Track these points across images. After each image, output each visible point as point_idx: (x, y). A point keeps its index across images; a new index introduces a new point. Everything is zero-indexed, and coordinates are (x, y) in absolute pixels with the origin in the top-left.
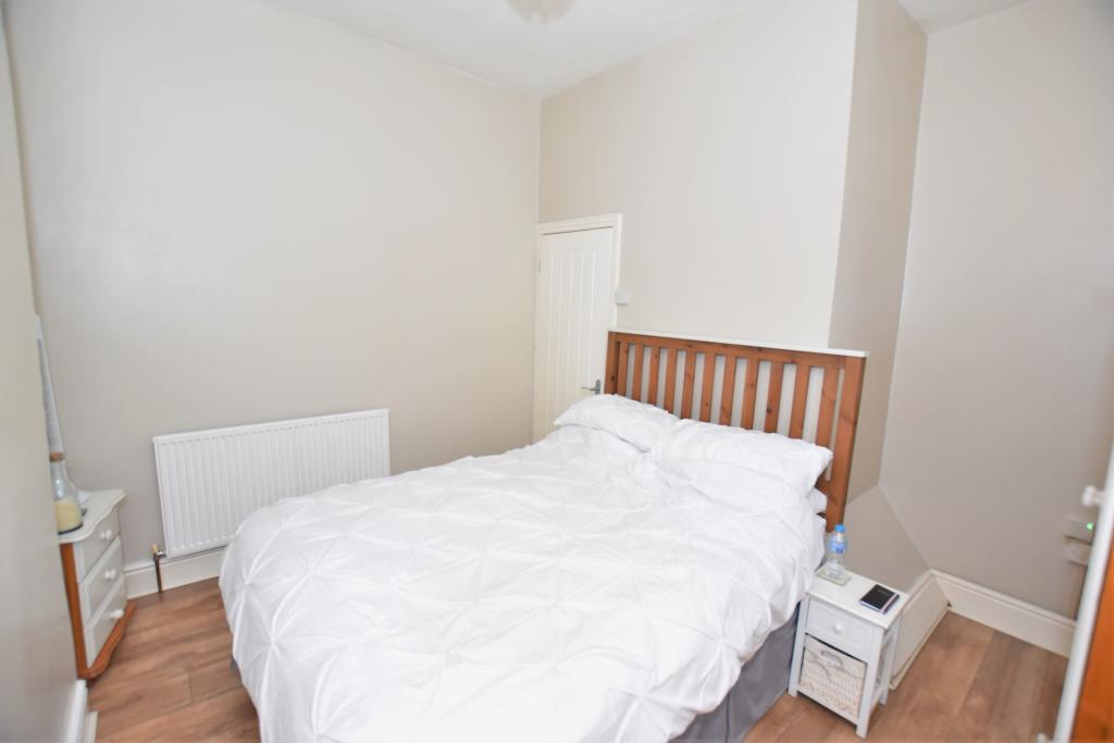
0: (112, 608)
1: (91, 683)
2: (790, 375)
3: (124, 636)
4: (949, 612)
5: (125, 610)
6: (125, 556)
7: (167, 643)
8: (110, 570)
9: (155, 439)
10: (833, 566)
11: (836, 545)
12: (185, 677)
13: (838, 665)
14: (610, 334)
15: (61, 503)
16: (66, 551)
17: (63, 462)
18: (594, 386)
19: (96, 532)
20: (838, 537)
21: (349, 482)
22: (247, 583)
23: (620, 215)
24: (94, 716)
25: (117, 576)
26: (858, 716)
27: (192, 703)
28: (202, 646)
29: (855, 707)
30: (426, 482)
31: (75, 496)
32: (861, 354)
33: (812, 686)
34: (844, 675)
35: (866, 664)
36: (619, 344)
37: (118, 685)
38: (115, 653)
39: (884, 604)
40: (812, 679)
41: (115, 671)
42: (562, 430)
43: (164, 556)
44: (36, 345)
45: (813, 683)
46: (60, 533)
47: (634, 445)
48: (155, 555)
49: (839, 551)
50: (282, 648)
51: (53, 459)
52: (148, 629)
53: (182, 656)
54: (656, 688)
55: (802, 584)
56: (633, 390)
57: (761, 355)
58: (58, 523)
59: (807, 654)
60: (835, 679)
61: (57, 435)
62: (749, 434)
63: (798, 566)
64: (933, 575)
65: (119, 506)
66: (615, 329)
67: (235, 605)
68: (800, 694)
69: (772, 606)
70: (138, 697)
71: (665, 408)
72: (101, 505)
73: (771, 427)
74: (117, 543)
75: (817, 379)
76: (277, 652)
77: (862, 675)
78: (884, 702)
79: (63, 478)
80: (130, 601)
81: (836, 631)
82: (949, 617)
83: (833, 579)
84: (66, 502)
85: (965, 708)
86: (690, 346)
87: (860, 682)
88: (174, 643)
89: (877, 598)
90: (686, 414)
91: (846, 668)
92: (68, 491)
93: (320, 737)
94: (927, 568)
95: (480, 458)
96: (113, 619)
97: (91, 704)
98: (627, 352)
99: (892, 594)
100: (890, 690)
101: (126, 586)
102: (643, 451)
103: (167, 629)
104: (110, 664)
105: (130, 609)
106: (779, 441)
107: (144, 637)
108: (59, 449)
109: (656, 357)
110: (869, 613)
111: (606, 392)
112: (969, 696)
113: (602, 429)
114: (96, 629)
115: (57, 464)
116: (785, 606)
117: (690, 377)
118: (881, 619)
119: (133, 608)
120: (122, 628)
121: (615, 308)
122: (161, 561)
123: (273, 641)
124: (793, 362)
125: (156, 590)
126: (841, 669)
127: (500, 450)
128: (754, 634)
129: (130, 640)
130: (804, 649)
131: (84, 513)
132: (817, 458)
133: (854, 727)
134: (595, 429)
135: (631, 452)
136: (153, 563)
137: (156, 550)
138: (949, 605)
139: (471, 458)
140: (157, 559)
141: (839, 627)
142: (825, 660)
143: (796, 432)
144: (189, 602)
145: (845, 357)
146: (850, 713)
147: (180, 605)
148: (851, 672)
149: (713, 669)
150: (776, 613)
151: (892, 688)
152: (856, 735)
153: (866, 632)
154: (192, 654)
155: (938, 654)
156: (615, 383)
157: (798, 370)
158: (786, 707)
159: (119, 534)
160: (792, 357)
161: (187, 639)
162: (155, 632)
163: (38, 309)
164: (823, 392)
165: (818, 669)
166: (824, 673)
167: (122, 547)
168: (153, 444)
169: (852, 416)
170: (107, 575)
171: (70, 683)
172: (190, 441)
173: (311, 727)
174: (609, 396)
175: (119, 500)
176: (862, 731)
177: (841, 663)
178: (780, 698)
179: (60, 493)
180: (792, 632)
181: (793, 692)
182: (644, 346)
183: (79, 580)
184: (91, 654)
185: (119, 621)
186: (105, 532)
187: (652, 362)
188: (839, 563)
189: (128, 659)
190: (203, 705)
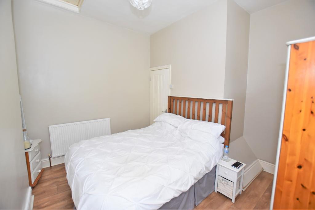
0: (38, 169)
1: (33, 188)
2: (214, 106)
3: (41, 177)
4: (263, 171)
5: (42, 171)
6: (41, 157)
7: (52, 179)
8: (37, 160)
9: (49, 126)
10: (226, 157)
11: (226, 151)
12: (56, 187)
13: (226, 183)
14: (169, 97)
15: (25, 142)
16: (27, 154)
17: (26, 131)
18: (165, 111)
19: (34, 150)
20: (226, 149)
21: (98, 137)
22: (70, 160)
23: (170, 65)
24: (33, 196)
25: (39, 162)
26: (232, 197)
27: (58, 193)
28: (61, 180)
29: (231, 195)
30: (118, 136)
31: (29, 141)
32: (231, 100)
33: (220, 189)
34: (228, 186)
35: (234, 183)
36: (171, 99)
37: (39, 189)
38: (39, 181)
39: (238, 166)
40: (221, 187)
41: (39, 186)
42: (155, 123)
43: (52, 157)
44: (20, 102)
45: (221, 188)
46: (25, 149)
47: (174, 126)
48: (49, 157)
49: (227, 152)
50: (77, 174)
51: (23, 131)
52: (47, 175)
53: (55, 182)
54: (170, 184)
55: (215, 161)
56: (175, 112)
57: (206, 101)
58: (25, 147)
59: (219, 180)
60: (226, 187)
61: (25, 125)
62: (204, 122)
63: (214, 156)
64: (258, 161)
65: (40, 143)
66: (170, 95)
67: (67, 166)
68: (217, 191)
69: (205, 166)
70: (44, 192)
71: (183, 116)
72: (35, 143)
73: (210, 120)
74: (39, 153)
75: (221, 106)
76: (76, 176)
77: (233, 186)
78: (241, 194)
79: (26, 135)
80: (43, 169)
81: (225, 174)
82: (263, 172)
83: (226, 160)
84: (26, 142)
85: (263, 196)
86: (189, 99)
87: (232, 187)
88: (54, 179)
89: (236, 165)
90: (188, 118)
91: (228, 184)
92: (27, 139)
93: (85, 193)
94: (257, 159)
95: (133, 130)
96: (38, 172)
97: (33, 193)
98: (173, 101)
99: (241, 164)
100: (242, 191)
101: (42, 164)
102: (176, 128)
103: (52, 176)
104: (37, 184)
105: (43, 171)
106: (212, 124)
107: (46, 177)
108: (25, 128)
109: (181, 102)
110: (234, 169)
111: (168, 112)
112: (265, 192)
113: (166, 122)
114: (34, 174)
115: (24, 132)
116: (210, 166)
117: (189, 108)
118: (237, 170)
119: (43, 170)
120: (41, 175)
121: (170, 90)
122: (51, 158)
123: (75, 173)
124: (215, 103)
125: (50, 166)
126: (227, 184)
127: (139, 128)
128: (200, 173)
129: (43, 178)
130: (218, 179)
131: (31, 145)
132: (221, 128)
133: (231, 200)
134: (164, 122)
135: (173, 128)
136: (49, 159)
137: (49, 155)
138: (263, 169)
139: (131, 130)
140: (50, 158)
141: (226, 173)
142: (223, 182)
143: (216, 121)
144: (58, 169)
145: (227, 101)
146: (230, 196)
147: (55, 170)
148: (230, 185)
149: (186, 181)
150: (206, 168)
151: (243, 190)
152: (232, 202)
153: (233, 174)
154: (58, 182)
155: (258, 182)
156: (170, 110)
157: (216, 105)
158: (213, 195)
159: (40, 151)
160: (214, 101)
161: (57, 178)
162: (49, 176)
163: (20, 94)
164: (223, 110)
165: (222, 185)
166: (223, 186)
167: (41, 154)
168: (49, 128)
169: (230, 117)
170: (37, 161)
171: (28, 187)
172: (58, 127)
173: (83, 191)
174: (169, 113)
175: (40, 141)
176: (233, 201)
177: (227, 183)
178: (212, 193)
179: (25, 140)
180: (215, 175)
181: (216, 191)
182: (177, 100)
183: (30, 161)
184: (33, 181)
185: (40, 173)
186: (36, 149)
187: (179, 104)
188: (227, 156)
189: (42, 183)
190: (61, 194)
